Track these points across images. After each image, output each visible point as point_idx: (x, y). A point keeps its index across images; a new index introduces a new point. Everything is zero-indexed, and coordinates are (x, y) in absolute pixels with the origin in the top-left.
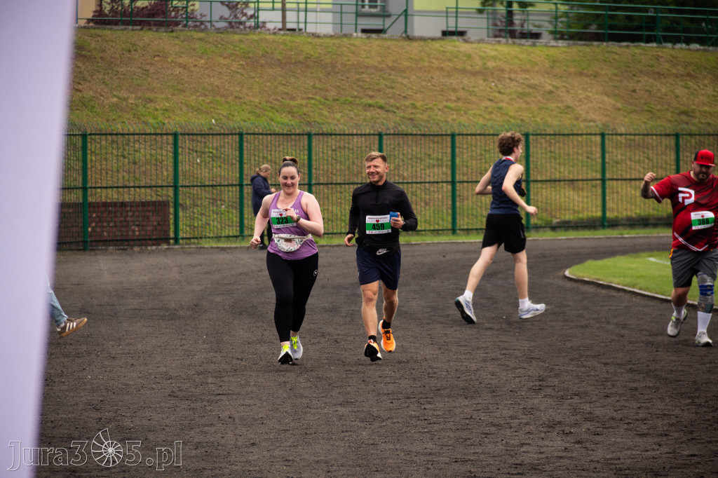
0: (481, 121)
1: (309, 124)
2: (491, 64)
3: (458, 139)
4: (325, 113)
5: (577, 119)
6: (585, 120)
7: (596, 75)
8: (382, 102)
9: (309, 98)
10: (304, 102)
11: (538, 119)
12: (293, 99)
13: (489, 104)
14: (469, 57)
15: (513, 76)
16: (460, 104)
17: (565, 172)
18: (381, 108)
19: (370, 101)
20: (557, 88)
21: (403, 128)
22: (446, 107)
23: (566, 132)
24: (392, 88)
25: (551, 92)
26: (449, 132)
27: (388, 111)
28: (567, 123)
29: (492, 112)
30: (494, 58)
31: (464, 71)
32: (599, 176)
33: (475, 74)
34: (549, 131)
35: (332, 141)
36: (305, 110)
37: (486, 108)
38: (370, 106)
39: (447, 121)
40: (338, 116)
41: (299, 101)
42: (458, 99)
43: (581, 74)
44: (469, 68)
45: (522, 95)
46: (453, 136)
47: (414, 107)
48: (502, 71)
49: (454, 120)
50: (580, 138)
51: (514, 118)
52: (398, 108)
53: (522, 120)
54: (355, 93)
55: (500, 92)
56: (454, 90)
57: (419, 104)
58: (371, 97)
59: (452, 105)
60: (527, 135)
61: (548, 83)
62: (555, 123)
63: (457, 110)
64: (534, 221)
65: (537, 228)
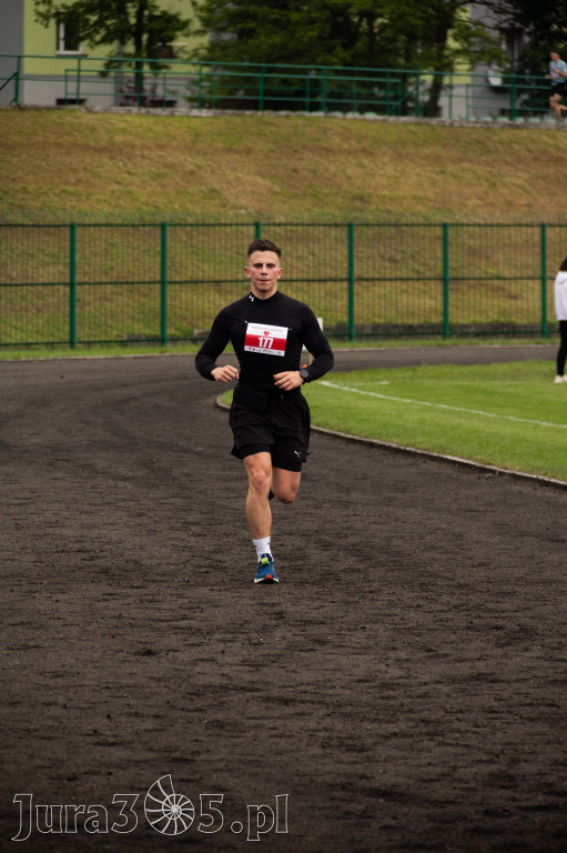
0: (106, 209)
2: (119, 139)
3: (79, 231)
5: (224, 205)
6: (234, 207)
7: (248, 152)
11: (176, 206)
13: (116, 187)
14: (93, 130)
15: (146, 152)
16: (81, 188)
17: (210, 271)
20: (200, 167)
21: (11, 218)
22: (64, 191)
23: (212, 222)
25: (192, 173)
26: (67, 222)
28: (211, 210)
29: (118, 198)
30: (124, 131)
31: (86, 148)
33: (99, 151)
34: (190, 220)
37: (113, 192)
39: (64, 209)
42: (79, 182)
43: (229, 150)
44: (92, 143)
45: (157, 177)
46: (72, 226)
47: (25, 191)
48: (133, 147)
49: (74, 207)
50: (228, 230)
51: (147, 204)
52: (5, 193)
53: (156, 207)
55: (129, 173)
56: (74, 171)
57: (30, 188)
59: (71, 189)
60: (163, 226)
61: (189, 161)
62: (197, 210)
63: (77, 195)
64: (170, 331)
65: (174, 340)
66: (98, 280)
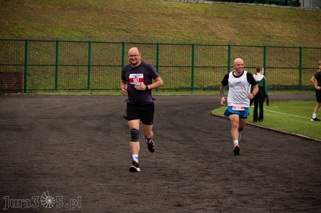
0: (171, 38)
1: (90, 37)
2: (176, 11)
3: (160, 46)
4: (97, 32)
5: (217, 38)
6: (220, 39)
7: (226, 18)
8: (124, 28)
9: (90, 25)
10: (88, 27)
11: (198, 38)
12: (83, 25)
13: (175, 30)
14: (166, 7)
15: (187, 17)
16: (161, 30)
17: (210, 63)
18: (124, 30)
19: (119, 27)
20: (208, 23)
21: (134, 40)
22: (155, 31)
23: (212, 44)
24: (129, 21)
25: (204, 25)
26: (156, 43)
27: (127, 32)
28: (212, 39)
29: (176, 34)
30: (178, 8)
31: (164, 14)
32: (227, 65)
33: (169, 16)
34: (203, 43)
35: (101, 46)
36: (88, 31)
37: (174, 32)
38: (119, 29)
39: (155, 38)
40: (103, 34)
41: (86, 27)
42: (161, 27)
43: (219, 17)
44: (166, 13)
45: (191, 26)
46: (158, 44)
47: (139, 30)
48: (182, 14)
49: (159, 37)
50: (218, 47)
51: (187, 37)
52: (132, 31)
53: (190, 38)
54: (112, 23)
55: (180, 25)
56: (159, 23)
57: (142, 29)
58: (119, 25)
59: (158, 30)
60: (193, 45)
61: (203, 21)
62: (206, 40)
63: (160, 32)
64: (195, 86)
65: (197, 89)
66: (167, 65)
